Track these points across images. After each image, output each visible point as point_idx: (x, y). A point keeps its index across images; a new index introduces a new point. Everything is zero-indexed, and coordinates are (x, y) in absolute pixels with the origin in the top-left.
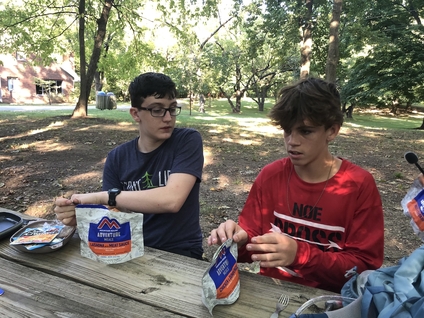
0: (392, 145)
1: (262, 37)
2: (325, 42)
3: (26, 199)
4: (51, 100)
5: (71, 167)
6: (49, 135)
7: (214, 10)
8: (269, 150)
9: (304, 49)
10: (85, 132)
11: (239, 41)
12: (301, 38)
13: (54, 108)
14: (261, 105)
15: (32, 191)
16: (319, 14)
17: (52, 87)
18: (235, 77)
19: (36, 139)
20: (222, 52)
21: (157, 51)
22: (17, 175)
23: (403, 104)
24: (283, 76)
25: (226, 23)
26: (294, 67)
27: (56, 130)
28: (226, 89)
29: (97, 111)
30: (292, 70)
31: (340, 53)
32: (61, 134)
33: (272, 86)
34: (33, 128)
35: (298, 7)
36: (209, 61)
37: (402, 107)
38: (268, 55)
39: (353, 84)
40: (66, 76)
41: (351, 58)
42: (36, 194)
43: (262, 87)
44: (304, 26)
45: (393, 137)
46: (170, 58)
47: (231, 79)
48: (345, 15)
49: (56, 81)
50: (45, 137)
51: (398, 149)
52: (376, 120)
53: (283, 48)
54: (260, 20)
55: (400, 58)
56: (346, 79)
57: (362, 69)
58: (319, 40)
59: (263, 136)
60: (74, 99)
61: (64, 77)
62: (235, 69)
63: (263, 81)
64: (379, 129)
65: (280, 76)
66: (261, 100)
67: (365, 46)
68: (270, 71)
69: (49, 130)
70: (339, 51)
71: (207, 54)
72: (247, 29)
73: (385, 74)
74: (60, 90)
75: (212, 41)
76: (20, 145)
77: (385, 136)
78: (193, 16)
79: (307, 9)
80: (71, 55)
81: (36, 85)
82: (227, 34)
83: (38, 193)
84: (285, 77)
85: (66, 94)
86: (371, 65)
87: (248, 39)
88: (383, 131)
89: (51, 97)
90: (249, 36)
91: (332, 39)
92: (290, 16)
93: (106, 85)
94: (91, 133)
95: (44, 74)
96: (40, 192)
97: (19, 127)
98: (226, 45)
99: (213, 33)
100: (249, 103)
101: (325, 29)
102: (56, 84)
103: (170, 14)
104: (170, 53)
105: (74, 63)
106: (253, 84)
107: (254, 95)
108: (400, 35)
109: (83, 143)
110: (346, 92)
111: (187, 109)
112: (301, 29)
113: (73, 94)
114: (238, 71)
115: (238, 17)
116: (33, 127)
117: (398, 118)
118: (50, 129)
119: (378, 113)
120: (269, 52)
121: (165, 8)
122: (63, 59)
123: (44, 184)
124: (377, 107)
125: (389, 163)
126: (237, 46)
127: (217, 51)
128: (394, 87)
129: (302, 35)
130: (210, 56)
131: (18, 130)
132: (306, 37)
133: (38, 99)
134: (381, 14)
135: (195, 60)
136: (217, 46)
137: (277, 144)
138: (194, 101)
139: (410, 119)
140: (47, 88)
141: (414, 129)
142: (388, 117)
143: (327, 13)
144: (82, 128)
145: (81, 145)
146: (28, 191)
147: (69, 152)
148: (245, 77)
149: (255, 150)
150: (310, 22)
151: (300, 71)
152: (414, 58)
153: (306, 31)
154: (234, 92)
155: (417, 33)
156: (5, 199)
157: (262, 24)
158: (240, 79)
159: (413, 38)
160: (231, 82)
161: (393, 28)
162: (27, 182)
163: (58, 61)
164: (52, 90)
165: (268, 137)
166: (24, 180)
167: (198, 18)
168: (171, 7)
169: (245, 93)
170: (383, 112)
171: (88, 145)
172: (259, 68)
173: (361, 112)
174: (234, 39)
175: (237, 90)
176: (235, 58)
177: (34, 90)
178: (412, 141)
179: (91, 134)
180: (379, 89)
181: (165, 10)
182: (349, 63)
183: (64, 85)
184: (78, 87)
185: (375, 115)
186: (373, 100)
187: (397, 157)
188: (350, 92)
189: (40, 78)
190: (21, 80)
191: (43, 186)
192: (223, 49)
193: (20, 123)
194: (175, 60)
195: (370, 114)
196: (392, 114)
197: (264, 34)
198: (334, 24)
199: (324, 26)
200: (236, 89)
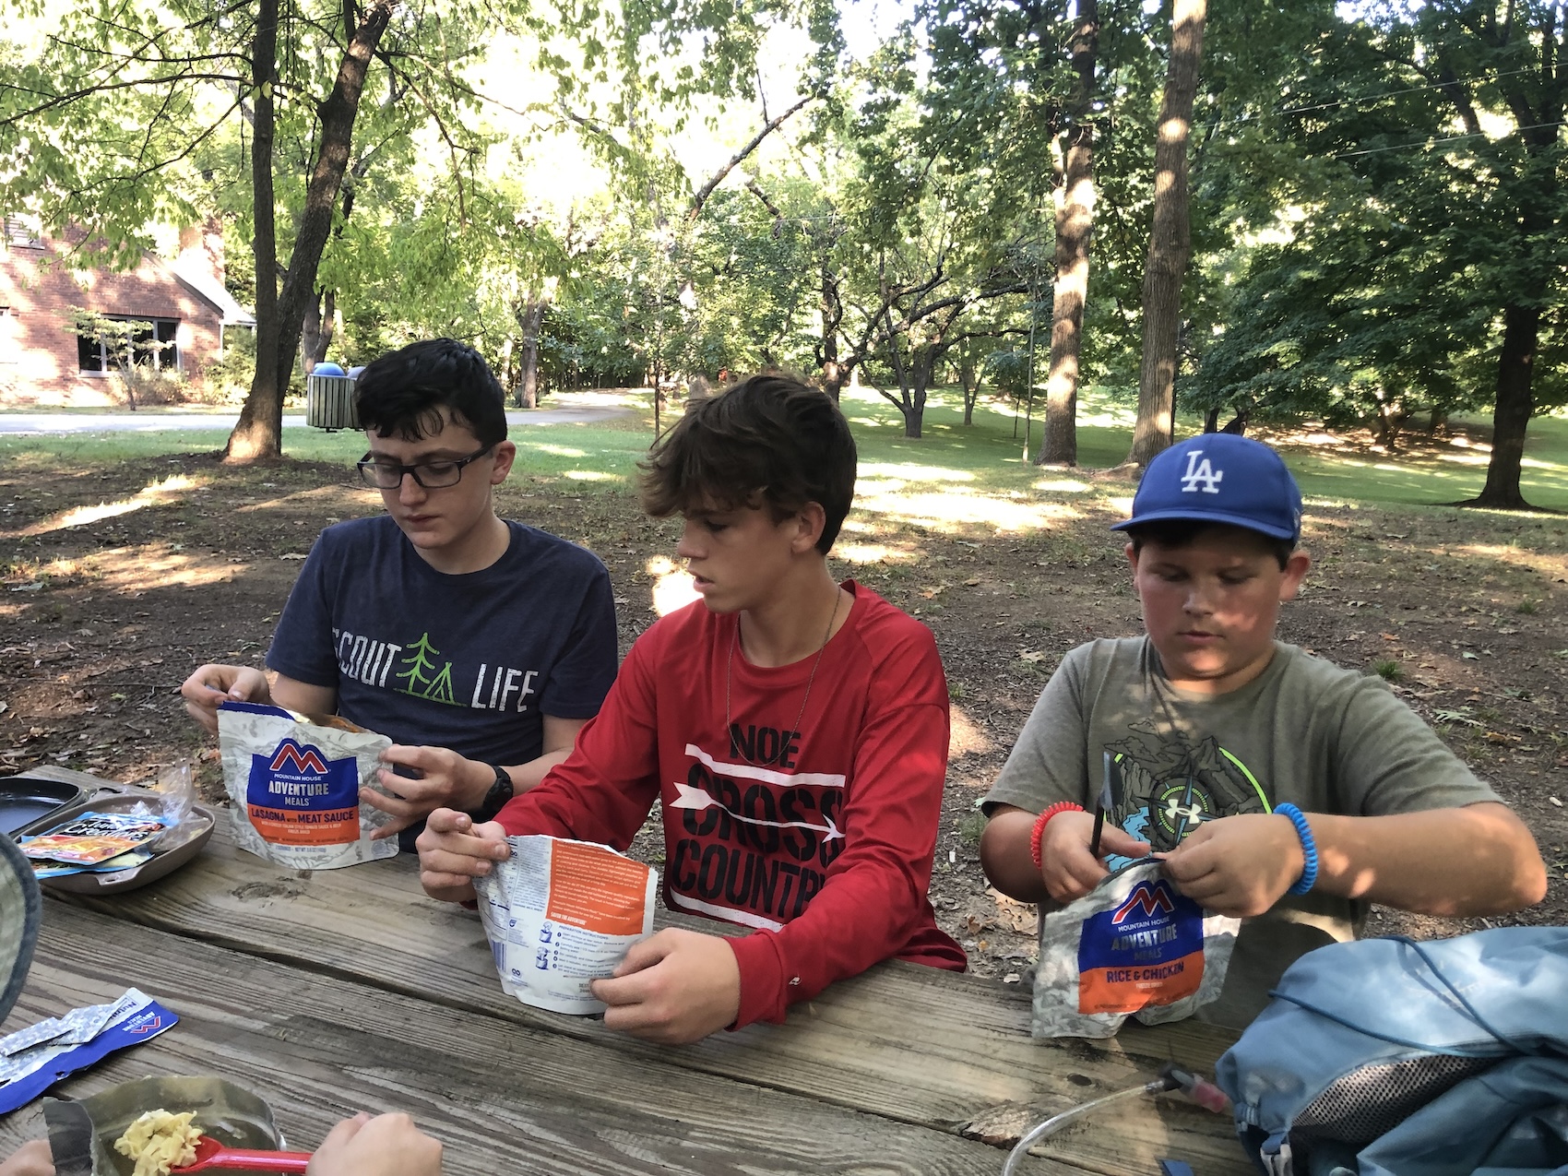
0: (1373, 565)
1: (918, 173)
2: (1141, 194)
3: (91, 757)
4: (135, 394)
5: (240, 645)
6: (147, 525)
7: (744, 70)
8: (943, 581)
9: (1067, 215)
10: (276, 514)
11: (833, 184)
12: (1057, 178)
13: (152, 424)
14: (914, 414)
15: (110, 729)
16: (1121, 91)
17: (141, 346)
18: (819, 313)
19: (100, 541)
20: (772, 220)
21: (531, 216)
22: (48, 672)
23: (1417, 414)
24: (994, 311)
25: (786, 117)
26: (1032, 279)
27: (167, 509)
28: (788, 356)
29: (311, 436)
30: (1023, 290)
31: (1192, 235)
32: (189, 524)
33: (951, 348)
34: (83, 498)
35: (1047, 69)
36: (723, 253)
37: (1415, 425)
38: (937, 233)
39: (1241, 343)
40: (194, 303)
41: (1233, 249)
42: (128, 739)
43: (915, 352)
44: (1065, 134)
45: (1379, 536)
46: (579, 241)
47: (806, 319)
48: (1211, 99)
49: (155, 322)
50: (133, 534)
51: (1391, 577)
52: (1323, 469)
53: (990, 212)
54: (911, 113)
55: (1404, 254)
56: (1219, 323)
57: (1272, 288)
58: (1121, 187)
59: (922, 532)
60: (224, 390)
61: (186, 306)
62: (819, 284)
63: (919, 330)
64: (1333, 505)
65: (981, 311)
66: (912, 396)
67: (1283, 210)
68: (944, 291)
69: (144, 509)
70: (1192, 229)
71: (715, 229)
72: (864, 142)
73: (1354, 308)
74: (169, 357)
75: (736, 181)
76: (45, 561)
77: (1351, 530)
78: (668, 95)
79: (1076, 75)
80: (211, 227)
81: (80, 338)
82: (788, 156)
83: (134, 735)
84: (999, 315)
85: (194, 368)
86: (1305, 275)
87: (867, 178)
88: (1345, 512)
89: (137, 382)
90: (869, 169)
91: (1166, 180)
92: (1019, 102)
93: (342, 337)
94: (299, 518)
95: (112, 294)
96: (141, 732)
97: (28, 495)
98: (786, 195)
99: (738, 153)
100: (869, 405)
101: (1140, 148)
102: (155, 334)
103: (585, 87)
104: (581, 223)
105: (221, 254)
106: (882, 339)
107: (889, 378)
108: (1404, 171)
109: (276, 558)
110: (1217, 371)
111: (646, 428)
112: (1054, 147)
113: (220, 369)
114: (830, 291)
115: (829, 99)
116: (80, 495)
117: (1401, 463)
118: (148, 503)
119: (1331, 445)
120: (940, 224)
121: (568, 64)
122: (181, 238)
123: (151, 706)
124: (1328, 425)
125: (1358, 628)
126: (827, 201)
127: (752, 217)
128: (1385, 355)
129: (1059, 165)
130: (728, 236)
131: (26, 506)
132: (1076, 173)
133: (86, 387)
134: (1339, 94)
135: (676, 252)
136: (756, 201)
137: (973, 558)
138: (670, 400)
139: (1445, 466)
140: (122, 347)
141: (1455, 504)
142: (1367, 461)
143: (1148, 89)
144: (266, 500)
145: (267, 565)
146: (96, 730)
147: (228, 589)
148: (854, 313)
149: (896, 583)
150: (1089, 121)
151: (1052, 294)
152: (1454, 254)
153: (1073, 152)
154: (814, 368)
155: (1466, 164)
156: (17, 759)
157: (916, 124)
158: (837, 322)
159: (1451, 181)
160: (804, 331)
161: (1380, 144)
162: (89, 698)
163: (161, 249)
164: (139, 356)
165: (938, 535)
166: (75, 689)
167: (688, 103)
168: (589, 64)
169: (857, 369)
170: (1348, 444)
171: (292, 563)
172: (905, 282)
173: (1271, 441)
174: (815, 178)
175: (828, 359)
176: (817, 243)
177: (71, 354)
178: (1439, 551)
179: (300, 523)
180: (1332, 360)
181: (566, 72)
182: (1227, 267)
183: (185, 338)
184: (239, 346)
185: (1323, 453)
186: (1315, 400)
187: (1388, 608)
188: (1232, 372)
189: (95, 311)
190: (24, 318)
191: (148, 712)
192: (774, 212)
193: (31, 483)
194: (597, 247)
195: (1303, 450)
196: (1381, 449)
197: (924, 161)
198: (1173, 130)
199: (1136, 136)
200: (823, 355)
